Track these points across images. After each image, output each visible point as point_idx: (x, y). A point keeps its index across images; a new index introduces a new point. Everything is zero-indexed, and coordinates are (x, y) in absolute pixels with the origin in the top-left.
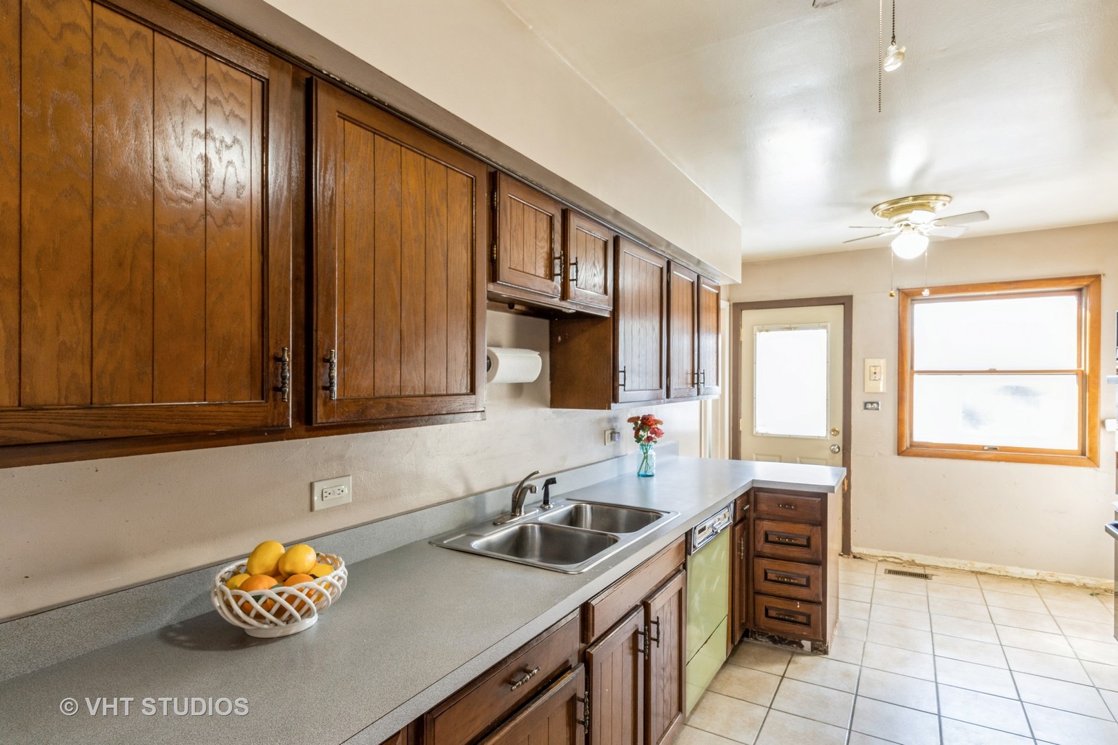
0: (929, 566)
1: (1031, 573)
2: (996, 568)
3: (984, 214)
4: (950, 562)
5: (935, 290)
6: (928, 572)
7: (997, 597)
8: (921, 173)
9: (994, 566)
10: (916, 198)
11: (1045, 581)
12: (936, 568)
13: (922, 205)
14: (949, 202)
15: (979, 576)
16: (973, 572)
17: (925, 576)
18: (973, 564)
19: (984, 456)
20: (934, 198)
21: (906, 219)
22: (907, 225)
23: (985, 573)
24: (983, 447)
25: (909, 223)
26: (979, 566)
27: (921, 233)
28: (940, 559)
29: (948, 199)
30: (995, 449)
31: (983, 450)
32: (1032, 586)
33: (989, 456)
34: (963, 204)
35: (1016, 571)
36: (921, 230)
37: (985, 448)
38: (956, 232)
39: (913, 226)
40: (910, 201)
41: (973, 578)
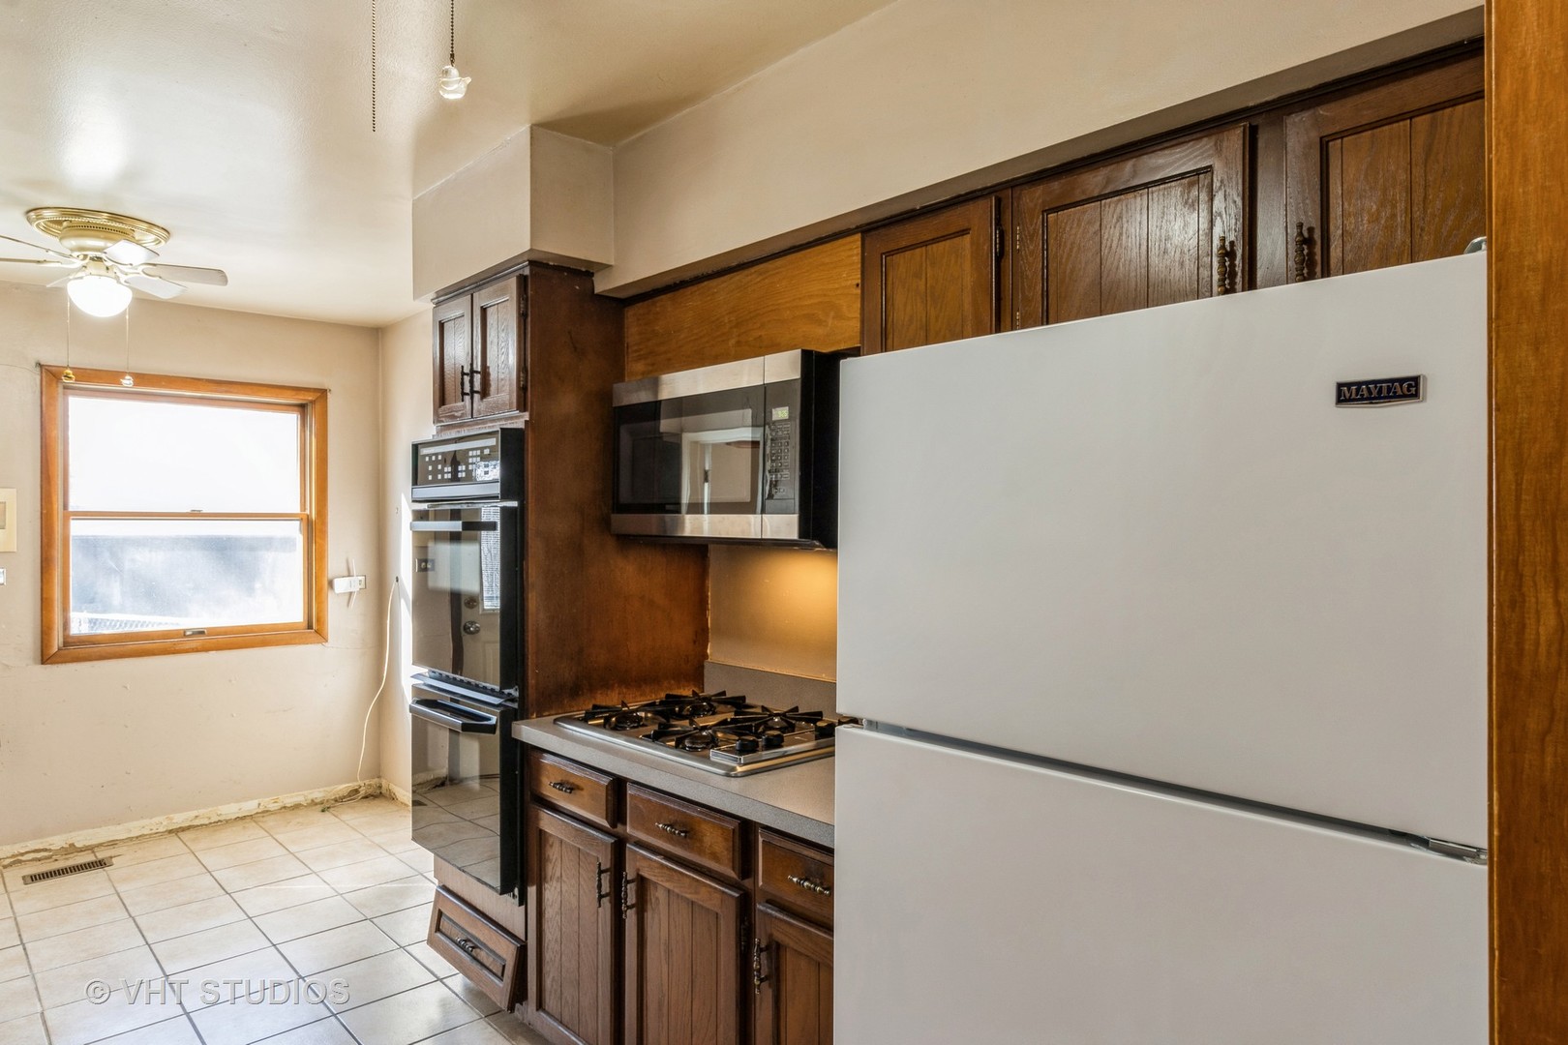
0: (100, 845)
1: (250, 806)
2: (206, 814)
3: (220, 276)
4: (135, 828)
6: (101, 855)
7: (216, 854)
8: (130, 176)
9: (201, 812)
10: (115, 217)
11: (267, 811)
12: (113, 843)
13: (123, 233)
14: (166, 240)
15: (181, 834)
16: (170, 832)
17: (100, 864)
18: (171, 819)
19: (187, 646)
20: (144, 226)
21: (101, 250)
22: (99, 259)
23: (189, 828)
24: (185, 631)
25: (103, 256)
26: (180, 819)
27: (117, 279)
28: (119, 827)
29: (163, 234)
30: (201, 633)
31: (185, 636)
32: (254, 824)
33: (193, 645)
34: (176, 251)
35: (230, 810)
36: (119, 274)
37: (188, 633)
38: (166, 290)
39: (109, 263)
40: (102, 220)
41: (174, 839)
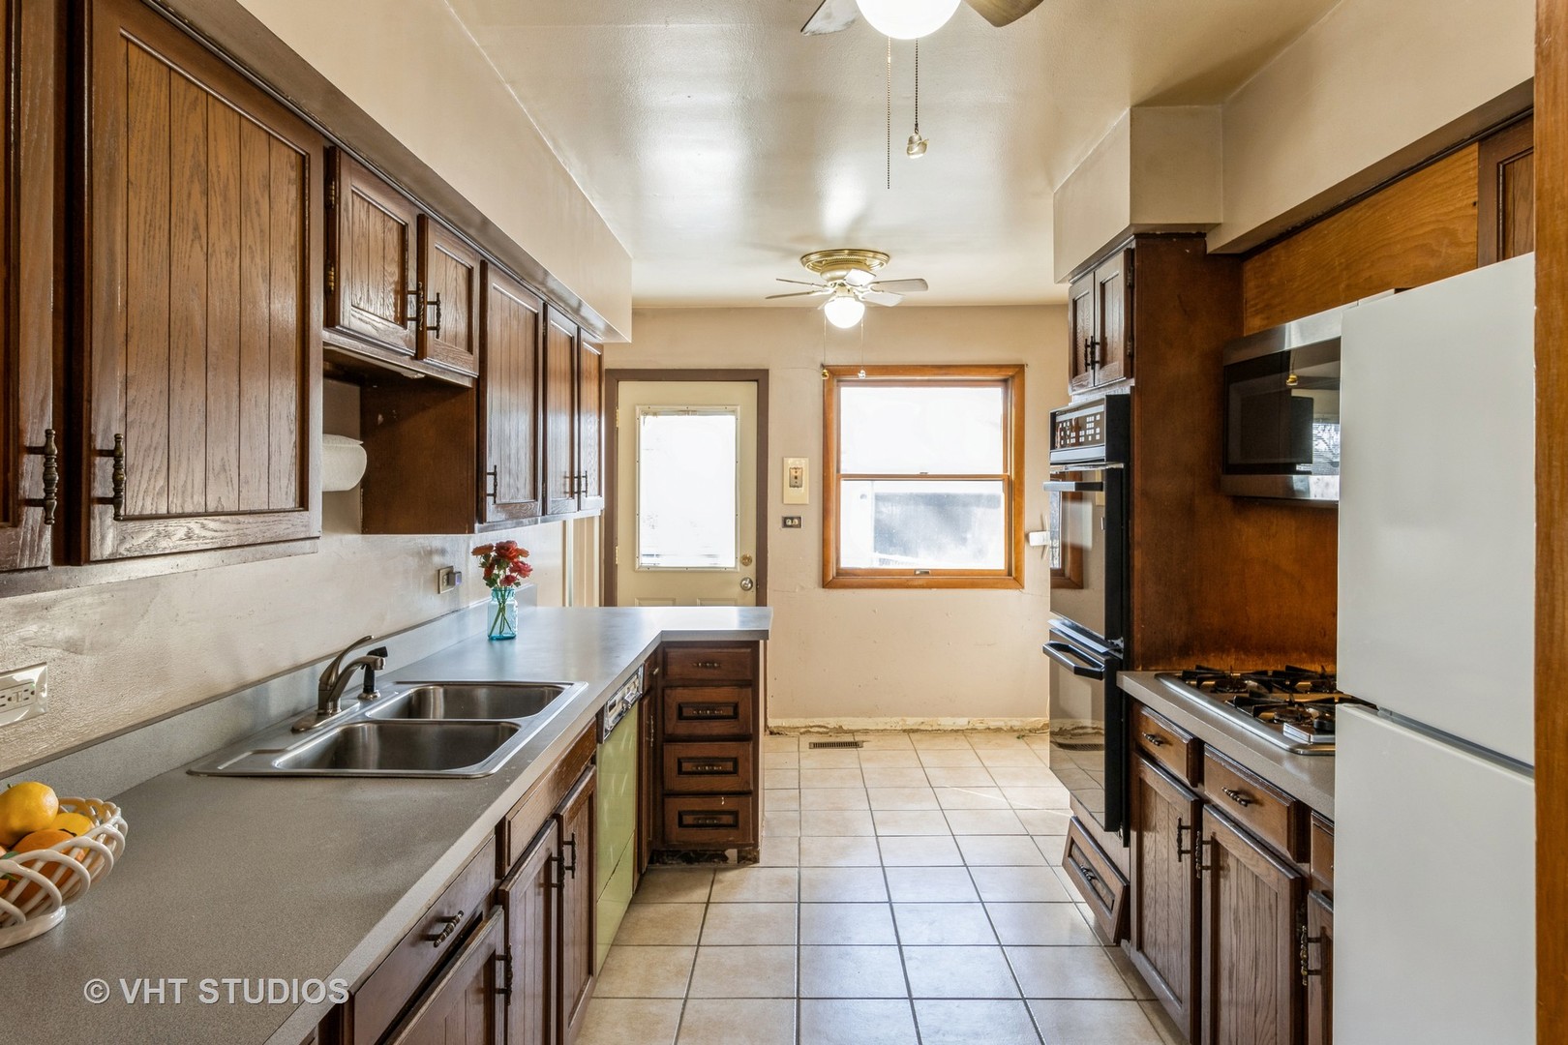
0: (858, 731)
1: (962, 722)
2: (930, 722)
3: (922, 283)
4: (881, 723)
5: (872, 369)
6: (857, 739)
7: (932, 756)
8: (858, 222)
9: (926, 719)
10: (852, 252)
11: (975, 729)
12: (866, 732)
13: (858, 262)
14: (887, 262)
15: (911, 734)
16: (904, 731)
17: (855, 745)
18: (905, 721)
19: (916, 583)
20: (871, 255)
21: (842, 278)
22: (842, 285)
23: (917, 731)
24: (915, 570)
25: (844, 282)
26: (911, 722)
27: (856, 298)
28: (870, 720)
29: (884, 257)
30: (927, 573)
31: (915, 575)
32: (963, 737)
33: (920, 582)
34: (901, 267)
35: (947, 722)
36: (857, 293)
37: (918, 572)
38: (891, 300)
39: (849, 287)
40: (844, 256)
41: (905, 738)
